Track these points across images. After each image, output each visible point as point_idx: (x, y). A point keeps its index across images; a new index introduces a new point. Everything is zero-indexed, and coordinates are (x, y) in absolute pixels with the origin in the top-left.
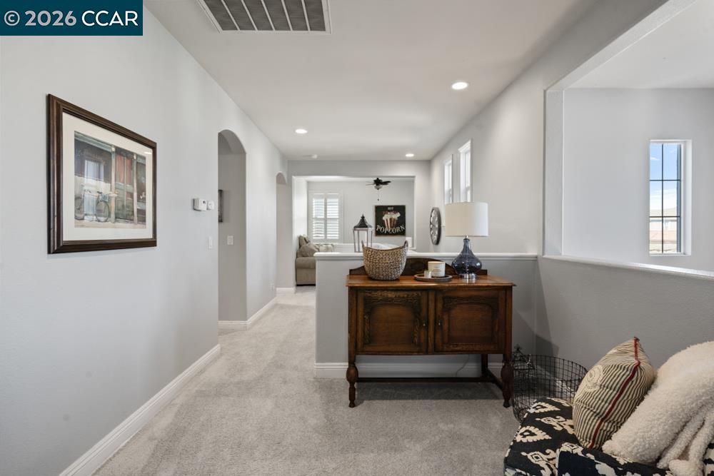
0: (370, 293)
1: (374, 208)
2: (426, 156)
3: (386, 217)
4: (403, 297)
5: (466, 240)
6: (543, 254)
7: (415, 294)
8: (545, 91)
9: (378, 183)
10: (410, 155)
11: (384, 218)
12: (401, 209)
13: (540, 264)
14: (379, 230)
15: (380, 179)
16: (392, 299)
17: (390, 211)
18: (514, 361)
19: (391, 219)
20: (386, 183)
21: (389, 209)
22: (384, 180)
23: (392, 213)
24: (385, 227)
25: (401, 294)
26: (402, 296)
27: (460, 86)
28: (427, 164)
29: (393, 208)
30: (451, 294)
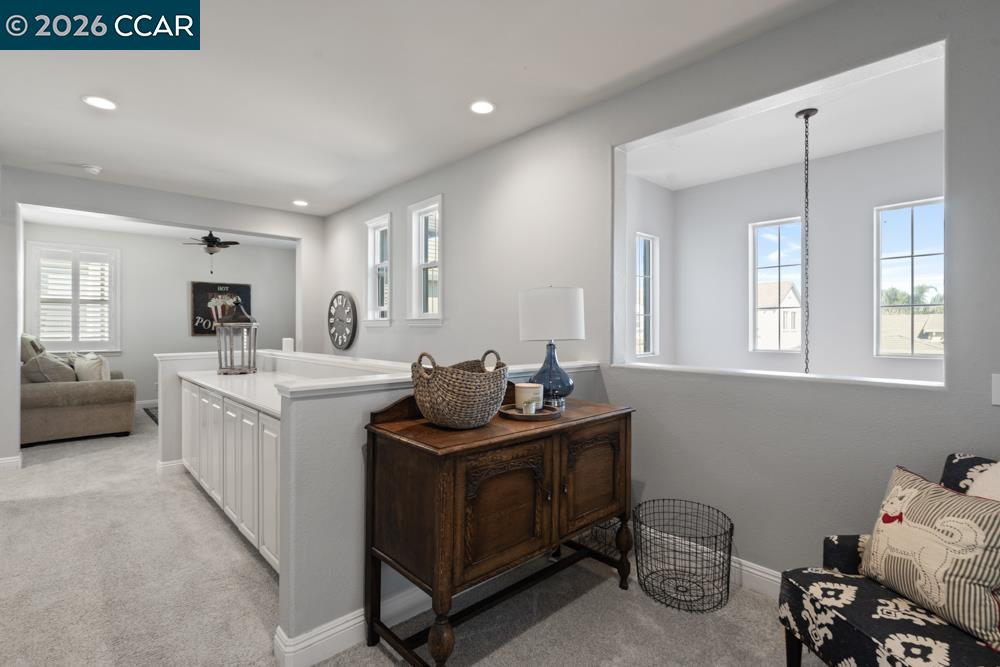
0: (475, 460)
1: (190, 287)
2: (322, 210)
3: (215, 303)
4: (523, 456)
5: (551, 347)
6: (612, 362)
7: (537, 445)
8: (613, 148)
9: (211, 242)
10: (301, 203)
11: (211, 305)
12: (242, 291)
13: (604, 376)
14: (200, 324)
15: (215, 234)
16: (508, 462)
17: (221, 293)
18: (641, 523)
19: (223, 307)
20: (226, 244)
21: (220, 289)
22: (222, 237)
23: (226, 297)
24: (212, 320)
25: (520, 451)
26: (520, 454)
27: (482, 108)
28: (322, 222)
29: (227, 288)
30: (576, 437)
